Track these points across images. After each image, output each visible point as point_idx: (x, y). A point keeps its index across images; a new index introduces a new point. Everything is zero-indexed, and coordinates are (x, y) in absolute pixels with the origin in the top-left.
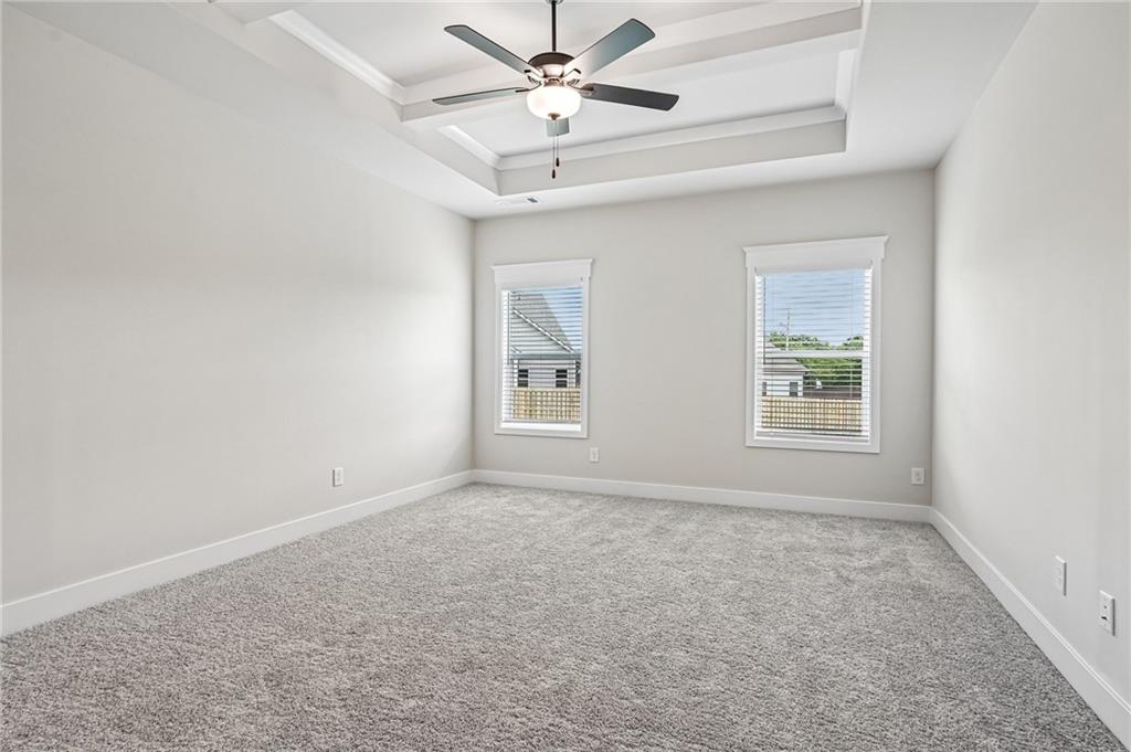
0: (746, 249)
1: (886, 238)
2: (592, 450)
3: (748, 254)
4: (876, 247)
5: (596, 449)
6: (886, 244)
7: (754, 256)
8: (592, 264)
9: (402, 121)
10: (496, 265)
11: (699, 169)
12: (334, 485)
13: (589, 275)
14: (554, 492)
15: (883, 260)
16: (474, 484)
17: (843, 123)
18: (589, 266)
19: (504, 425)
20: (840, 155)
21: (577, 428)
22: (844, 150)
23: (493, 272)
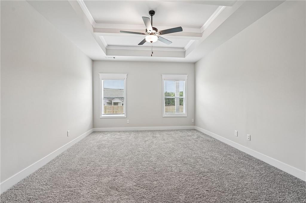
0: (162, 75)
1: (187, 75)
2: (127, 120)
3: (163, 76)
4: (186, 77)
5: (129, 120)
6: (188, 76)
7: (164, 76)
8: (127, 75)
9: (94, 32)
10: (100, 73)
11: (156, 57)
12: (68, 136)
13: (126, 78)
14: (119, 132)
15: (187, 79)
16: (94, 132)
17: (185, 52)
18: (126, 76)
19: (102, 116)
20: (184, 58)
21: (124, 115)
22: (185, 57)
23: (99, 75)
